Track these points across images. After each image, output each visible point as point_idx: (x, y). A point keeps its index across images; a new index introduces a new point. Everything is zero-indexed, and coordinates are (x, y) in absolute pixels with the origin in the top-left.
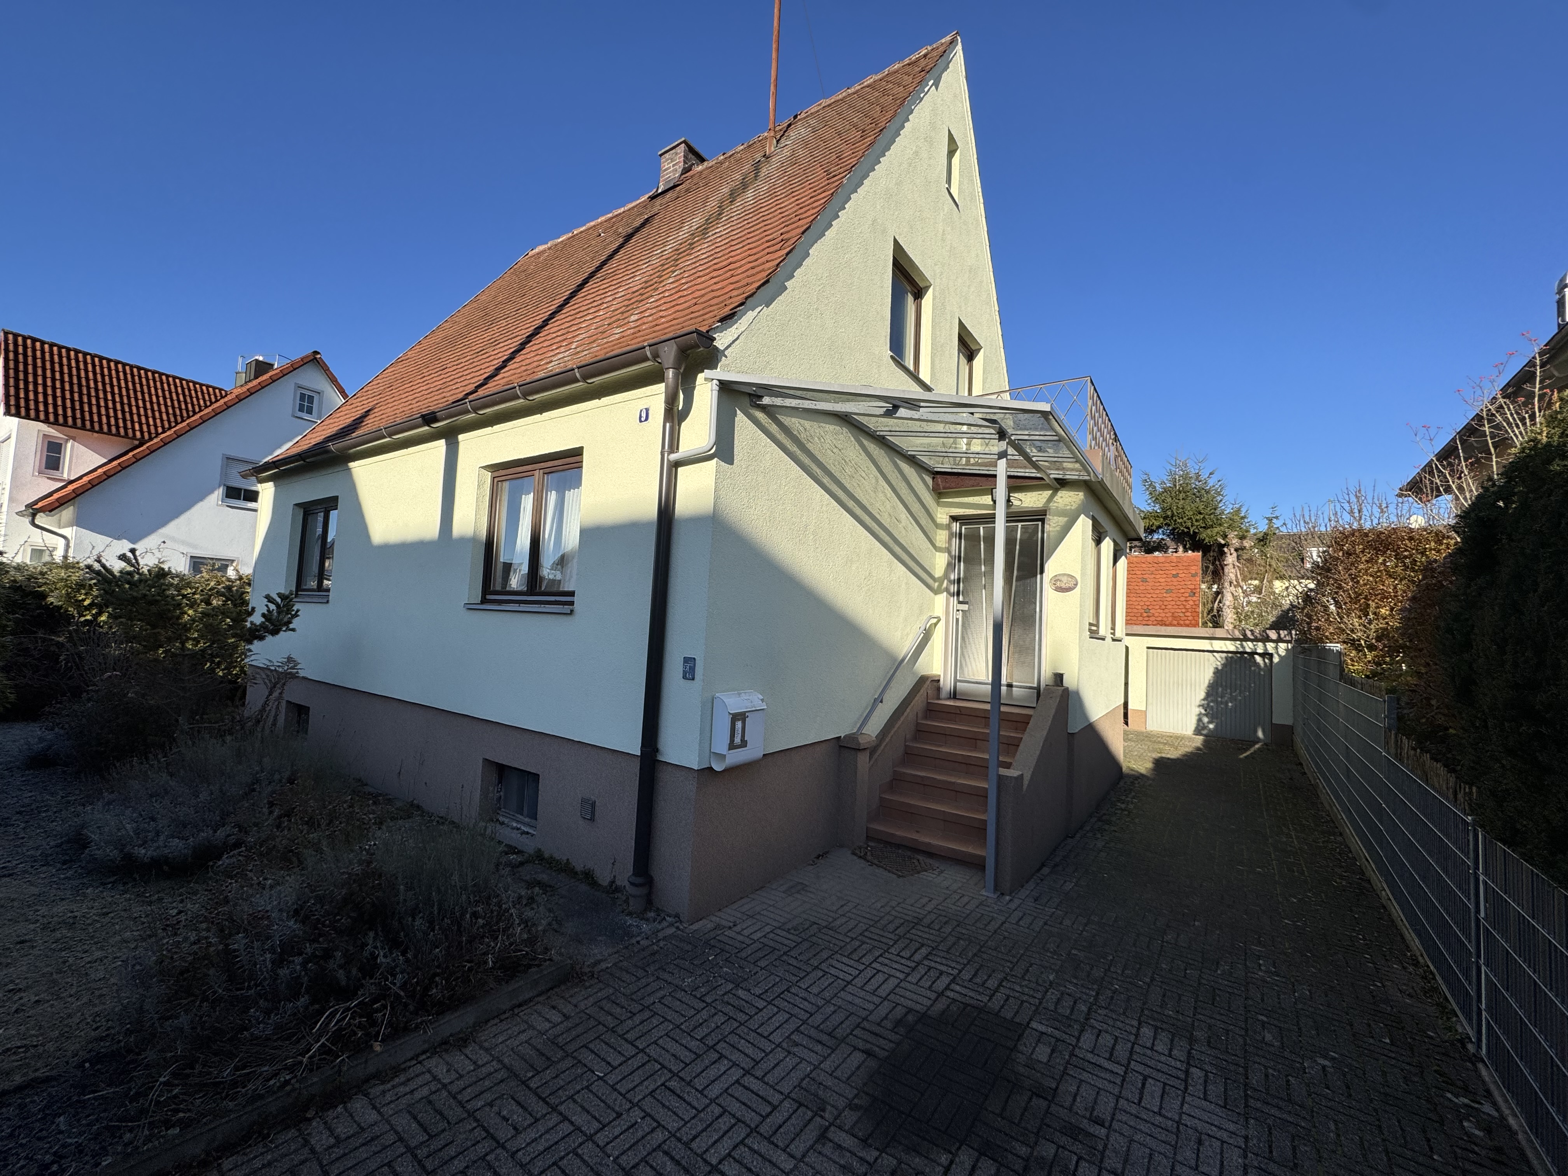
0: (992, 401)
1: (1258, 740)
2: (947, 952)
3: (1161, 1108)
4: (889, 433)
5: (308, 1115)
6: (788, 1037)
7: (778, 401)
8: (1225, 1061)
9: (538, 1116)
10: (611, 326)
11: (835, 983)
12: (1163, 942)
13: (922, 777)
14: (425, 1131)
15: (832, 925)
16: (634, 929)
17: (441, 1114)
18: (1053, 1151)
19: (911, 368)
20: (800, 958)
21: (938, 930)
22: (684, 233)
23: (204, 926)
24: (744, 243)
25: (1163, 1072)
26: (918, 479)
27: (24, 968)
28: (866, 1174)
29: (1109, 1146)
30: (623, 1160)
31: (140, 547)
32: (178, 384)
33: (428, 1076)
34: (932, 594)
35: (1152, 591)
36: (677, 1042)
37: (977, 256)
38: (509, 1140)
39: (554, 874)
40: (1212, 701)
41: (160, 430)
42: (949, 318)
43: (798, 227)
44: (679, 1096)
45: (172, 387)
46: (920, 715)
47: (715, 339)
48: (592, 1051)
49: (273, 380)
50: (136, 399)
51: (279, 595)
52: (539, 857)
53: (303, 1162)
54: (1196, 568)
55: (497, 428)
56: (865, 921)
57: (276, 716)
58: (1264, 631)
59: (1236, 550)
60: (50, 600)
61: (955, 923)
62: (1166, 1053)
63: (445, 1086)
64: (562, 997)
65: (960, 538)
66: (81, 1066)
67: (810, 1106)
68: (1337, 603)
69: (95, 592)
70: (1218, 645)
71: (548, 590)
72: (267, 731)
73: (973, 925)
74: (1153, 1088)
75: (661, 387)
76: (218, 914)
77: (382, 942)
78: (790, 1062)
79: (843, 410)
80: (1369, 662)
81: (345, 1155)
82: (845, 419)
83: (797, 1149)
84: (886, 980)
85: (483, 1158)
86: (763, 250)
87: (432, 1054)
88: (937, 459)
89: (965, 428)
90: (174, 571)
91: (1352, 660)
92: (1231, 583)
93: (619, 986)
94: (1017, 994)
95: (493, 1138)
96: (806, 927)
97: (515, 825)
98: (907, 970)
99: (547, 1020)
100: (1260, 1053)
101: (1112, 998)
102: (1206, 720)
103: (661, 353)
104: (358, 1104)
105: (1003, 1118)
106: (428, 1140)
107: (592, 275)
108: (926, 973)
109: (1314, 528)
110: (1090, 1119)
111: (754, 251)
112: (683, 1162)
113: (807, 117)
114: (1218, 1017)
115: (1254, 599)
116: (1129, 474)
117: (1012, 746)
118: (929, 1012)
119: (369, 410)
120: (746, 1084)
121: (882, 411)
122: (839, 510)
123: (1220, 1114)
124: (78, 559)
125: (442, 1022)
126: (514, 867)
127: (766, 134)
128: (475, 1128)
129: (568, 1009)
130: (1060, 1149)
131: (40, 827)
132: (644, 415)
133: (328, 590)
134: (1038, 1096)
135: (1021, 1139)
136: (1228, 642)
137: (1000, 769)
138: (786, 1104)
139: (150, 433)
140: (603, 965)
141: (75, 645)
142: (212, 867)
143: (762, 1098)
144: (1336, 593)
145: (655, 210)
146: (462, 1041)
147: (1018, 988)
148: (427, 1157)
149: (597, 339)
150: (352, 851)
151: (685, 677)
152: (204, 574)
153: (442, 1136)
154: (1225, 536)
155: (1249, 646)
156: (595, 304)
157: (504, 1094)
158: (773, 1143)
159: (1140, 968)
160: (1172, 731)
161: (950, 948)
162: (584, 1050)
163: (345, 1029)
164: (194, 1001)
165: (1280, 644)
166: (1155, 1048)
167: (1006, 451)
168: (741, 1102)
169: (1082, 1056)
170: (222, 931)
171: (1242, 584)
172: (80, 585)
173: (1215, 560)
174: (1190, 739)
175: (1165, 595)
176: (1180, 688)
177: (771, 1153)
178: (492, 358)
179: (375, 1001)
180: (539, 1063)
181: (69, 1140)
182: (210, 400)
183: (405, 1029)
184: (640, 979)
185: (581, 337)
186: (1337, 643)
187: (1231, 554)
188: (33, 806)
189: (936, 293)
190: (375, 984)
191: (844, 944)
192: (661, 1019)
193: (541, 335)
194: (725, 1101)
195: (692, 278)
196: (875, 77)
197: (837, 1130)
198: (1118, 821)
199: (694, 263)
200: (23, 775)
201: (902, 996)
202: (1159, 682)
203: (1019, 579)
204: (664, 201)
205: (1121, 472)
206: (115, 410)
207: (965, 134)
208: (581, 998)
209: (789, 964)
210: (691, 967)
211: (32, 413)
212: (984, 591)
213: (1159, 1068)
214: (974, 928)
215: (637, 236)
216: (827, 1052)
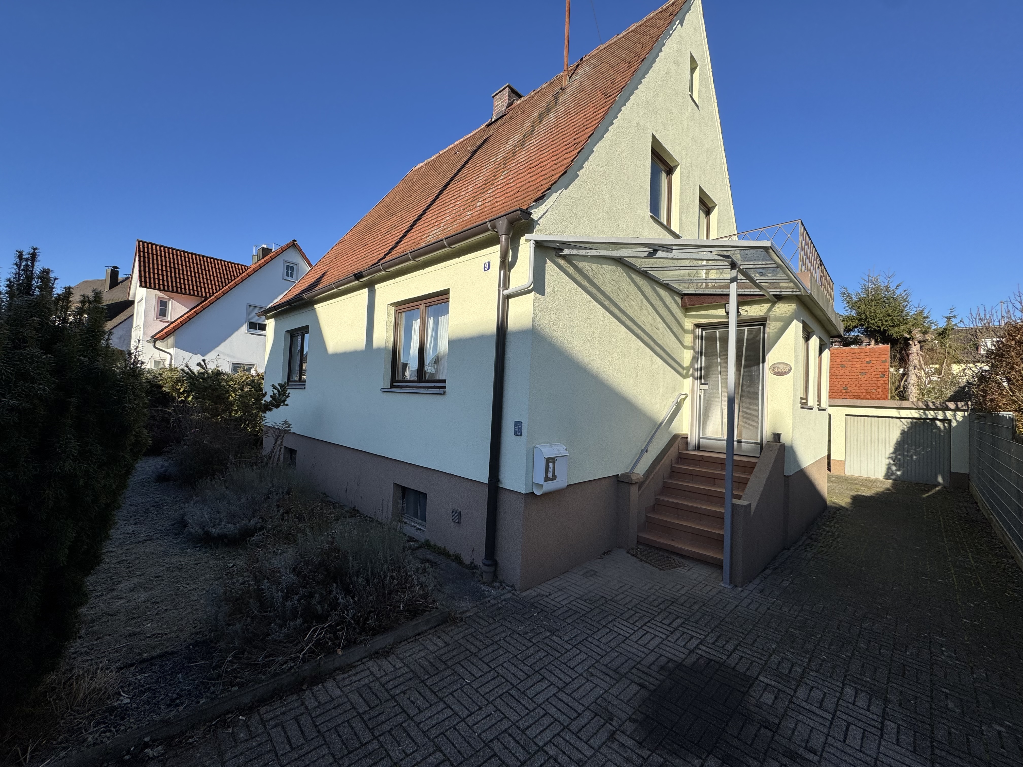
0: (726, 242)
1: (939, 484)
2: (696, 623)
3: (861, 746)
4: (650, 269)
5: (303, 688)
6: (587, 670)
7: (574, 252)
8: (914, 718)
9: (432, 703)
10: (465, 211)
11: (618, 638)
12: (861, 628)
13: (675, 503)
14: (367, 704)
15: (615, 599)
16: (487, 592)
17: (376, 695)
19: (665, 223)
20: (594, 619)
21: (689, 608)
22: (509, 147)
23: (246, 574)
24: (549, 149)
25: (863, 721)
26: (671, 300)
27: (160, 591)
28: (642, 765)
30: (484, 736)
31: (207, 358)
32: (223, 264)
33: (368, 672)
34: (682, 379)
35: (849, 374)
36: (515, 666)
37: (713, 140)
38: (415, 715)
39: (437, 555)
40: (899, 455)
41: (215, 291)
42: (692, 186)
43: (585, 134)
44: (517, 700)
45: (220, 266)
46: (673, 461)
47: (532, 213)
48: (463, 667)
49: (272, 259)
50: (202, 274)
51: (279, 384)
52: (427, 545)
53: (302, 714)
54: (886, 355)
55: (397, 279)
56: (638, 598)
57: (279, 455)
58: (944, 402)
59: (919, 342)
60: (164, 389)
61: (702, 604)
62: (865, 708)
63: (377, 679)
64: (444, 632)
65: (702, 339)
66: (188, 647)
67: (603, 716)
68: (1009, 380)
69: (186, 384)
70: (904, 413)
71: (430, 379)
72: (275, 464)
73: (714, 606)
74: (855, 733)
75: (497, 248)
76: (253, 568)
77: (340, 590)
78: (589, 686)
79: (619, 255)
81: (324, 713)
82: (619, 261)
83: (594, 743)
84: (653, 638)
85: (401, 725)
86: (562, 151)
87: (370, 659)
88: (685, 285)
89: (704, 263)
90: (224, 372)
92: (915, 367)
93: (478, 627)
94: (748, 656)
95: (406, 712)
96: (597, 599)
97: (413, 524)
98: (668, 633)
99: (435, 645)
100: (944, 716)
101: (821, 665)
102: (894, 468)
103: (498, 226)
104: (330, 684)
105: (739, 740)
106: (369, 710)
107: (452, 179)
108: (681, 636)
109: (989, 324)
110: (805, 748)
111: (556, 153)
112: (521, 742)
113: (590, 58)
114: (908, 686)
115: (935, 378)
116: (832, 289)
117: (742, 484)
118: (684, 663)
119: (325, 273)
120: (560, 697)
121: (645, 254)
122: (615, 323)
123: (910, 757)
124: (177, 366)
125: (374, 640)
126: (413, 550)
127: (562, 74)
128: (395, 706)
129: (447, 639)
131: (163, 514)
132: (487, 267)
133: (305, 381)
134: (765, 727)
135: (753, 756)
136: (913, 411)
137: (733, 499)
138: (587, 713)
139: (210, 293)
140: (468, 614)
141: (177, 414)
142: (249, 540)
143: (571, 707)
144: (1009, 373)
145: (491, 133)
146: (385, 653)
147: (749, 652)
148: (369, 720)
149: (457, 220)
150: (323, 536)
151: (515, 434)
152: (239, 373)
153: (377, 708)
154: (910, 332)
155: (931, 414)
156: (455, 197)
157: (411, 687)
158: (579, 737)
159: (843, 645)
160: (866, 476)
161: (698, 621)
162: (458, 665)
163: (322, 640)
164: (243, 617)
165: (957, 412)
166: (856, 704)
167: (736, 277)
168: (557, 708)
169: (798, 703)
170: (256, 578)
171: (924, 367)
172: (178, 380)
173: (902, 350)
174: (881, 482)
175: (860, 376)
176: (873, 444)
177: (578, 744)
178: (393, 236)
179: (338, 625)
180: (432, 671)
181: (184, 687)
182: (240, 272)
183: (355, 642)
184: (491, 624)
185: (447, 219)
186: (1010, 411)
187: (915, 345)
188: (160, 503)
189: (683, 170)
190: (337, 614)
191: (623, 612)
192: (505, 651)
193: (422, 220)
194: (547, 707)
195: (515, 175)
196: (637, 24)
197: (621, 734)
198: (824, 540)
199: (517, 165)
200: (155, 486)
201: (665, 650)
202: (855, 440)
203: (745, 367)
204: (496, 126)
205: (825, 287)
206: (192, 281)
207: (703, 56)
208: (455, 633)
209: (587, 622)
210: (523, 619)
211: (152, 285)
212: (719, 376)
213: (859, 718)
214: (715, 608)
215: (480, 150)
216: (613, 682)
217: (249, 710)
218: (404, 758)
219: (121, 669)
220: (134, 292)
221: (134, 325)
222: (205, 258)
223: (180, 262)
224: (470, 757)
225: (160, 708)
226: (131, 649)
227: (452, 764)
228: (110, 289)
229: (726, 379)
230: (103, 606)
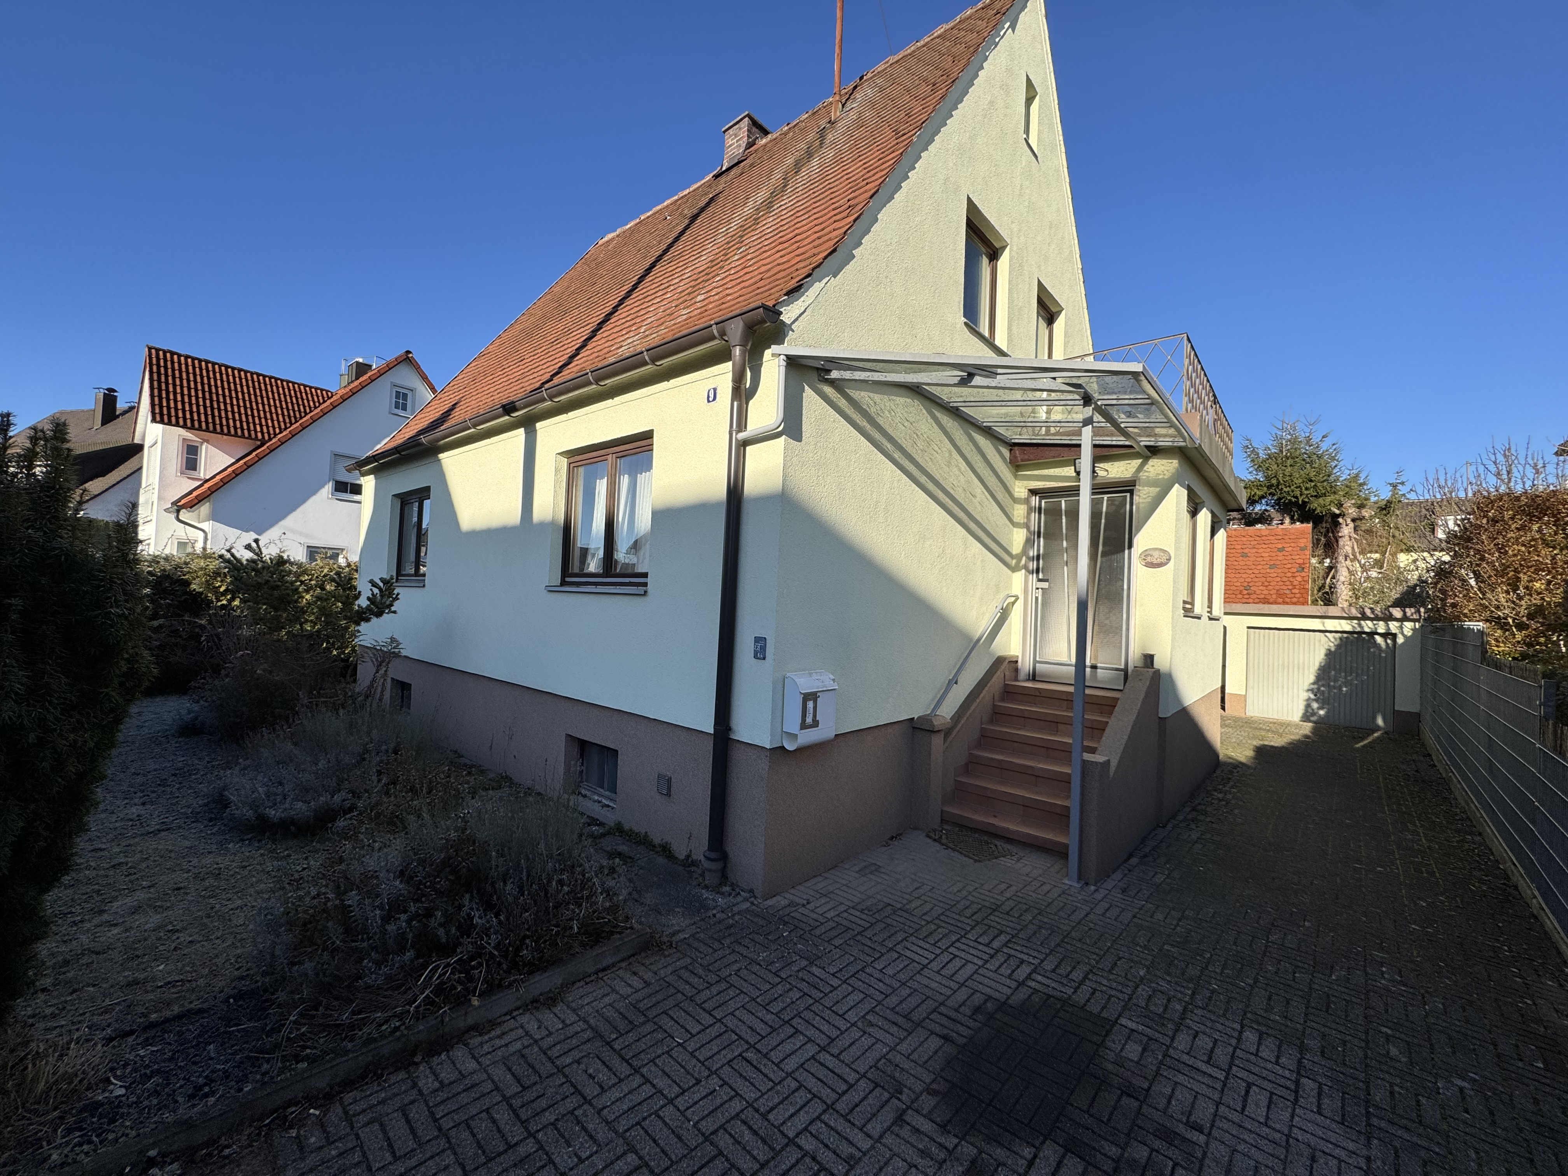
0: (1078, 364)
1: (1378, 728)
2: (1028, 940)
3: (1267, 1118)
4: (963, 404)
5: (416, 1060)
6: (863, 1017)
7: (847, 375)
8: (1342, 1073)
9: (622, 1077)
10: (678, 308)
11: (910, 966)
12: (1268, 942)
13: (998, 760)
14: (519, 1081)
15: (908, 907)
16: (711, 902)
17: (533, 1067)
18: (1146, 1154)
19: (987, 334)
20: (874, 939)
21: (1018, 918)
22: (748, 209)
23: (323, 882)
24: (810, 214)
25: (1269, 1081)
26: (995, 452)
27: (181, 911)
29: (1209, 1155)
30: (703, 1125)
31: (264, 537)
32: (291, 388)
33: (521, 1031)
34: (1009, 572)
35: (1253, 567)
36: (753, 1014)
37: (1058, 210)
38: (595, 1097)
39: (634, 846)
40: (1323, 686)
41: (277, 431)
42: (1027, 280)
43: (866, 192)
44: (755, 1067)
45: (286, 390)
46: (996, 698)
47: (782, 313)
48: (672, 1018)
49: (372, 380)
50: (257, 403)
51: (381, 579)
52: (619, 829)
53: (412, 1102)
54: (1305, 540)
55: (571, 414)
56: (941, 904)
57: (382, 691)
58: (1387, 608)
59: (1353, 520)
60: (193, 586)
61: (1036, 911)
62: (1273, 1060)
63: (536, 1041)
64: (643, 964)
65: (1040, 513)
66: (226, 1001)
67: (886, 1087)
68: (1477, 576)
69: (229, 580)
70: (1330, 624)
71: (623, 572)
72: (374, 705)
73: (1055, 914)
74: (1259, 1097)
75: (728, 366)
76: (334, 872)
77: (477, 903)
78: (866, 1041)
79: (915, 381)
80: (1519, 642)
81: (448, 1099)
82: (915, 390)
83: (876, 1128)
84: (963, 966)
85: (572, 1112)
86: (830, 218)
87: (524, 1011)
88: (1015, 429)
89: (1045, 395)
90: (292, 560)
91: (1496, 640)
92: (1346, 557)
93: (697, 957)
94: (1104, 988)
95: (580, 1093)
96: (880, 907)
97: (596, 798)
98: (985, 957)
99: (630, 985)
100: (1385, 1068)
101: (1210, 998)
102: (1315, 705)
103: (728, 331)
104: (459, 1052)
105: (1091, 1116)
106: (521, 1092)
107: (659, 259)
108: (1005, 961)
109: (1451, 493)
110: (1187, 1124)
111: (821, 220)
112: (761, 1132)
113: (873, 76)
114: (1333, 1026)
115: (1374, 574)
116: (1230, 439)
117: (1097, 730)
118: (1010, 1001)
119: (456, 404)
120: (822, 1060)
121: (956, 380)
122: (910, 486)
123: (1337, 1131)
124: (214, 550)
125: (532, 981)
126: (594, 837)
127: (831, 99)
128: (564, 1083)
129: (649, 976)
130: (1154, 1153)
131: (191, 787)
132: (712, 395)
133: (424, 575)
134: (1129, 1095)
135: (1110, 1138)
136: (1343, 622)
137: (1085, 754)
138: (863, 1083)
139: (269, 434)
140: (681, 936)
141: (214, 627)
142: (331, 828)
143: (838, 1076)
144: (1477, 565)
145: (721, 187)
146: (550, 1000)
147: (1105, 982)
148: (522, 1107)
149: (665, 322)
150: (449, 818)
151: (756, 657)
152: (319, 562)
153: (534, 1089)
154: (1340, 505)
155: (1368, 626)
156: (663, 286)
157: (589, 1054)
158: (850, 1121)
159: (1242, 968)
160: (1275, 717)
161: (1030, 937)
162: (664, 1016)
163: (445, 983)
164: (316, 950)
165: (1405, 623)
166: (1260, 1054)
167: (1091, 418)
168: (817, 1078)
169: (1177, 1057)
170: (339, 887)
171: (1360, 557)
172: (217, 573)
173: (1328, 532)
174: (1297, 726)
175: (1268, 571)
176: (1286, 670)
177: (848, 1131)
178: (566, 347)
179: (472, 959)
180: (622, 1026)
181: (218, 1067)
182: (319, 401)
183: (500, 986)
184: (716, 951)
185: (650, 320)
186: (1478, 621)
187: (1347, 525)
188: (186, 770)
189: (1014, 254)
190: (472, 943)
191: (919, 926)
192: (738, 992)
193: (612, 321)
194: (801, 1075)
195: (758, 253)
196: (946, 27)
197: (915, 1113)
198: (1215, 812)
199: (760, 238)
200: (176, 742)
201: (981, 983)
202: (1261, 665)
203: (1104, 554)
204: (729, 178)
205: (1220, 437)
206: (240, 414)
207: (1045, 79)
208: (660, 966)
209: (864, 944)
210: (766, 941)
211: (173, 419)
212: (1065, 568)
213: (1264, 1075)
214: (1057, 917)
215: (703, 215)
216: (903, 1034)
217: (325, 1099)
218: (577, 1165)
219: (111, 1039)
220: (142, 430)
221: (144, 485)
222: (261, 378)
223: (219, 383)
224: (680, 1160)
225: (177, 1102)
226: (129, 1006)
227: (652, 1171)
228: (103, 424)
229: (1074, 572)
230: (84, 938)
